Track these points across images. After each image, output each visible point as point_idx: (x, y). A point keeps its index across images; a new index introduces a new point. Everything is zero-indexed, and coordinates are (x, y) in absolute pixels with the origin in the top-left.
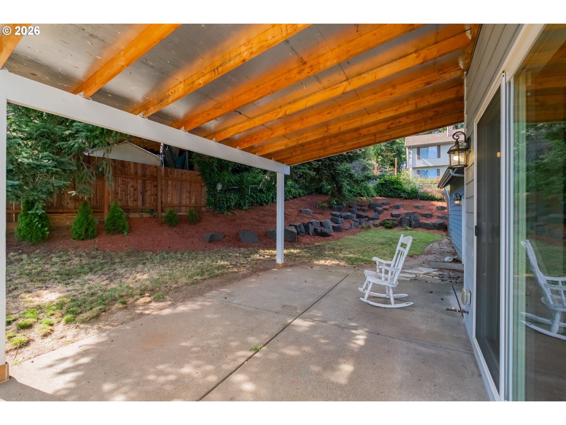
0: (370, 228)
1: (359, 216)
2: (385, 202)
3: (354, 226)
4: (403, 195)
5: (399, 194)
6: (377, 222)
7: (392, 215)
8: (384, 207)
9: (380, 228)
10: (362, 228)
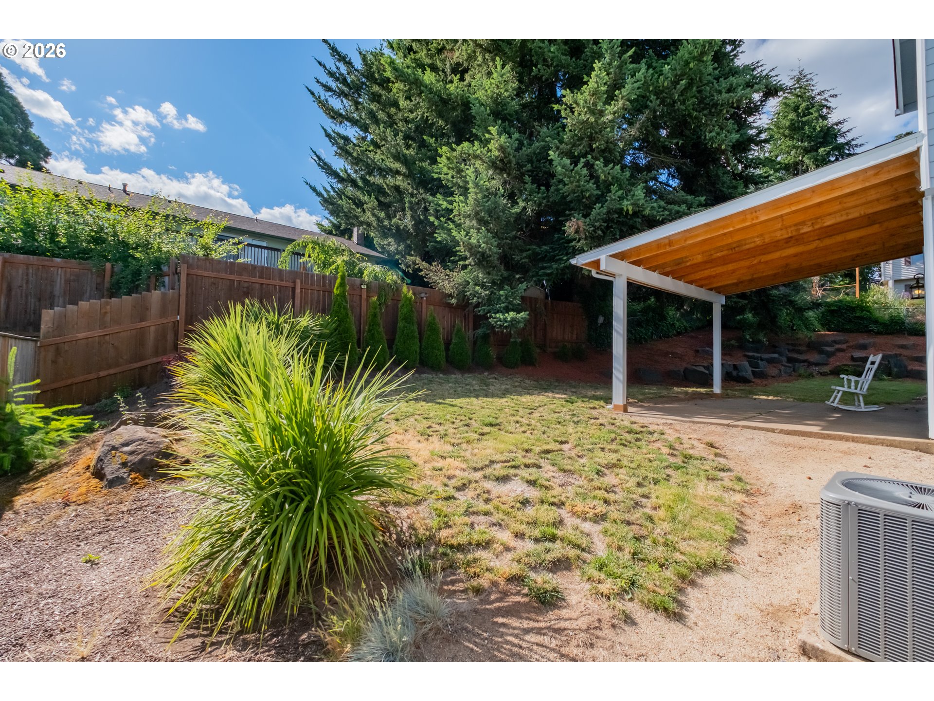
0: (813, 376)
1: (790, 360)
2: (838, 338)
3: (785, 372)
4: (873, 327)
5: (867, 326)
6: (826, 369)
7: (853, 359)
8: (837, 346)
9: (831, 377)
10: (800, 376)
